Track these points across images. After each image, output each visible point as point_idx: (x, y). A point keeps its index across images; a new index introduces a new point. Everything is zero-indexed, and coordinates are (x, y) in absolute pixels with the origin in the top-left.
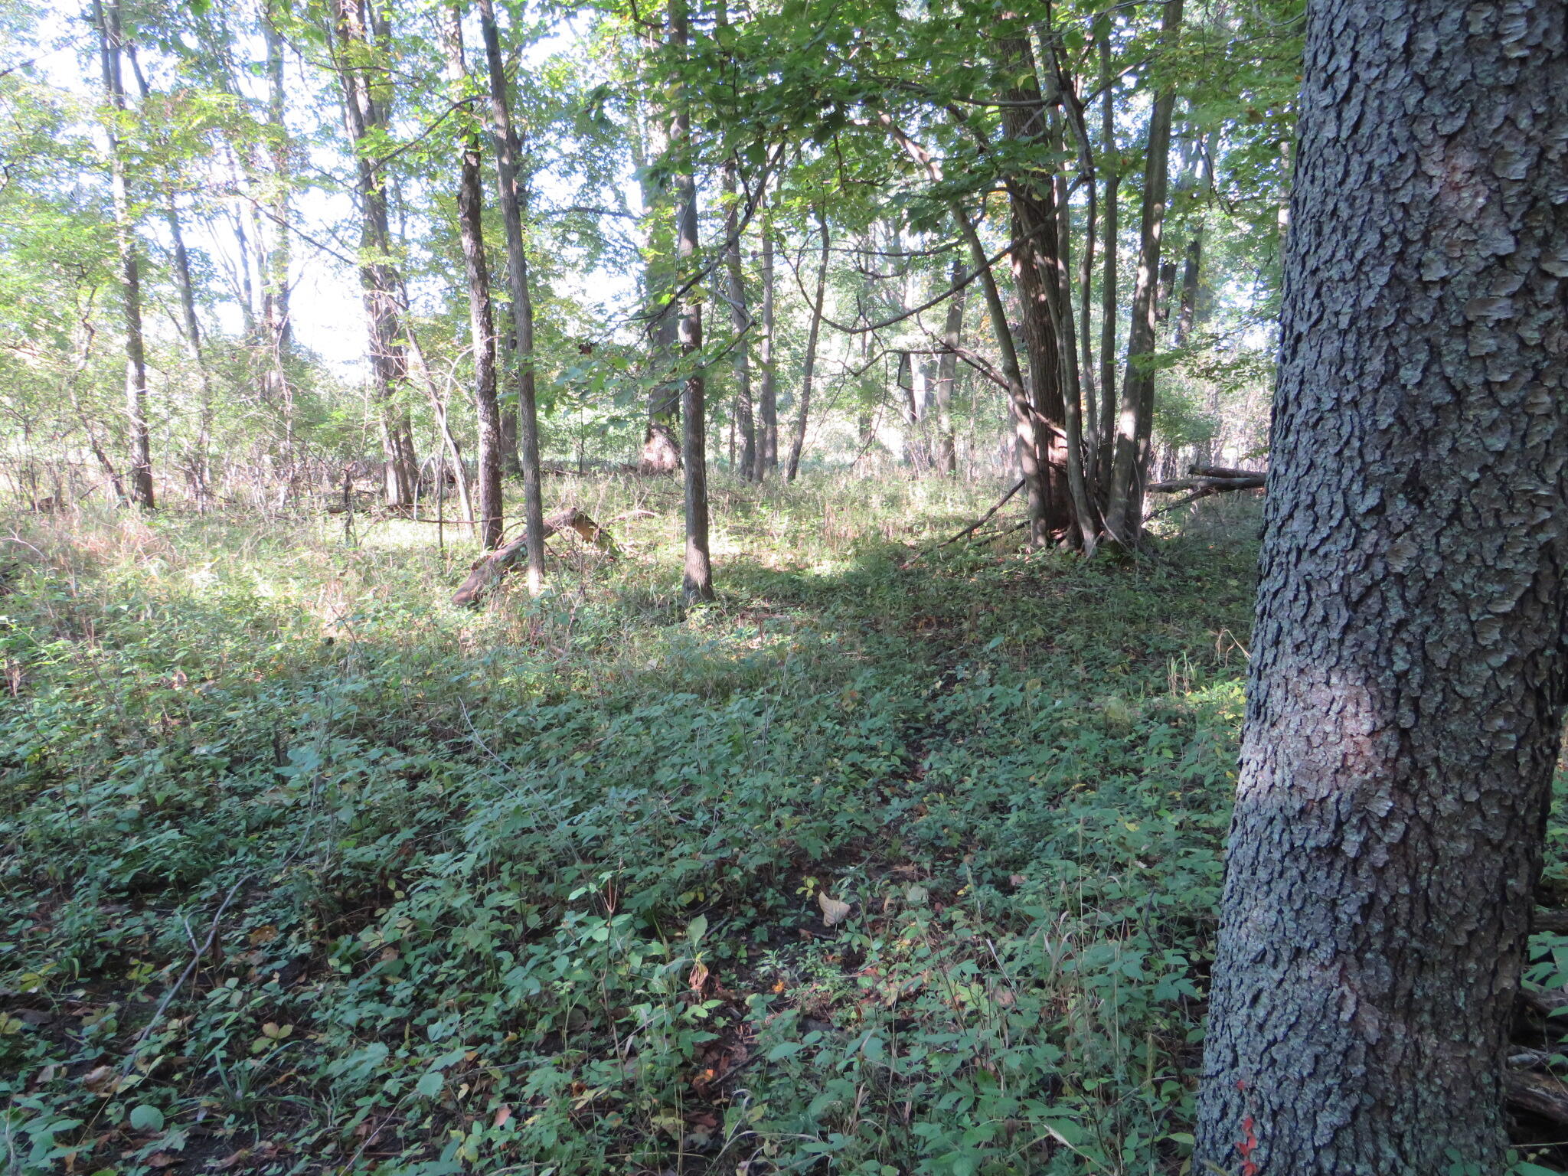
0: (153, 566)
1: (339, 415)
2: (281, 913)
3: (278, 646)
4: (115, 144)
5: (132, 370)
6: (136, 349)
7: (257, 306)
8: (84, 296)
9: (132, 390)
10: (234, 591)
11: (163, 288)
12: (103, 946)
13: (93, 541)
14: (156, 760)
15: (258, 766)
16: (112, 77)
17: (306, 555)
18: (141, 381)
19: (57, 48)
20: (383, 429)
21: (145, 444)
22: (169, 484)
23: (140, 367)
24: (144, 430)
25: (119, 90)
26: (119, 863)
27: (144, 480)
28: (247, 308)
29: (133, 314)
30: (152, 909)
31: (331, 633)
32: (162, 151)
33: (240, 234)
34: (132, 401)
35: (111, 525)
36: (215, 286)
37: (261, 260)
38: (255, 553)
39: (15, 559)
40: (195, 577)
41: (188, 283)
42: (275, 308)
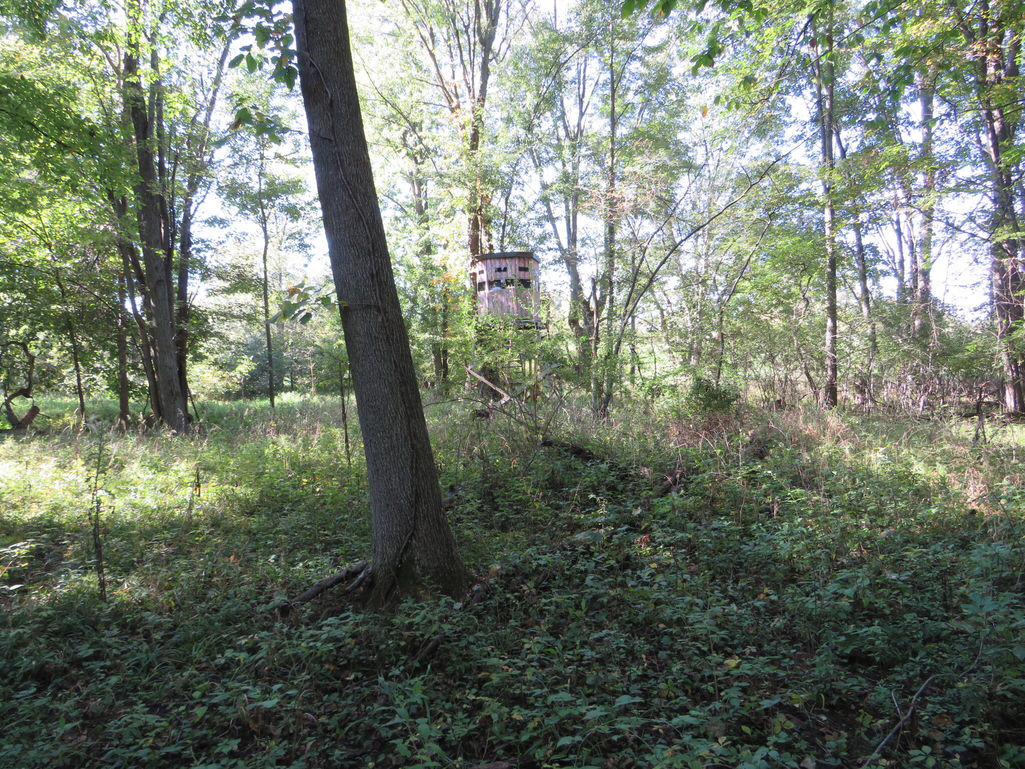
0: (846, 447)
1: (971, 347)
2: (955, 709)
3: (934, 511)
4: (827, 190)
5: (829, 323)
6: (833, 311)
7: (907, 276)
8: (805, 281)
9: (828, 336)
10: (899, 468)
11: (847, 272)
12: (837, 692)
13: (811, 428)
14: (863, 577)
15: (928, 595)
16: (827, 150)
17: (947, 447)
18: (834, 331)
19: (795, 142)
20: (1005, 358)
21: (834, 369)
22: (847, 394)
23: (834, 322)
24: (835, 360)
25: (831, 158)
26: (843, 639)
27: (832, 391)
28: (901, 279)
29: (833, 288)
30: (863, 675)
31: (974, 506)
32: (855, 189)
33: (899, 232)
34: (828, 343)
35: (821, 419)
36: (880, 267)
37: (912, 247)
38: (909, 444)
39: (769, 436)
40: (872, 456)
41: (864, 267)
42: (920, 278)
